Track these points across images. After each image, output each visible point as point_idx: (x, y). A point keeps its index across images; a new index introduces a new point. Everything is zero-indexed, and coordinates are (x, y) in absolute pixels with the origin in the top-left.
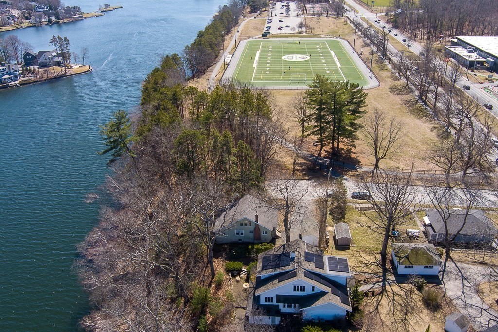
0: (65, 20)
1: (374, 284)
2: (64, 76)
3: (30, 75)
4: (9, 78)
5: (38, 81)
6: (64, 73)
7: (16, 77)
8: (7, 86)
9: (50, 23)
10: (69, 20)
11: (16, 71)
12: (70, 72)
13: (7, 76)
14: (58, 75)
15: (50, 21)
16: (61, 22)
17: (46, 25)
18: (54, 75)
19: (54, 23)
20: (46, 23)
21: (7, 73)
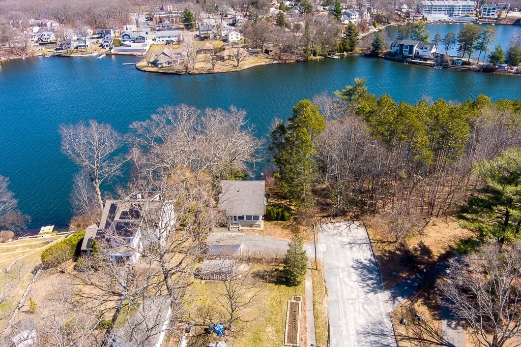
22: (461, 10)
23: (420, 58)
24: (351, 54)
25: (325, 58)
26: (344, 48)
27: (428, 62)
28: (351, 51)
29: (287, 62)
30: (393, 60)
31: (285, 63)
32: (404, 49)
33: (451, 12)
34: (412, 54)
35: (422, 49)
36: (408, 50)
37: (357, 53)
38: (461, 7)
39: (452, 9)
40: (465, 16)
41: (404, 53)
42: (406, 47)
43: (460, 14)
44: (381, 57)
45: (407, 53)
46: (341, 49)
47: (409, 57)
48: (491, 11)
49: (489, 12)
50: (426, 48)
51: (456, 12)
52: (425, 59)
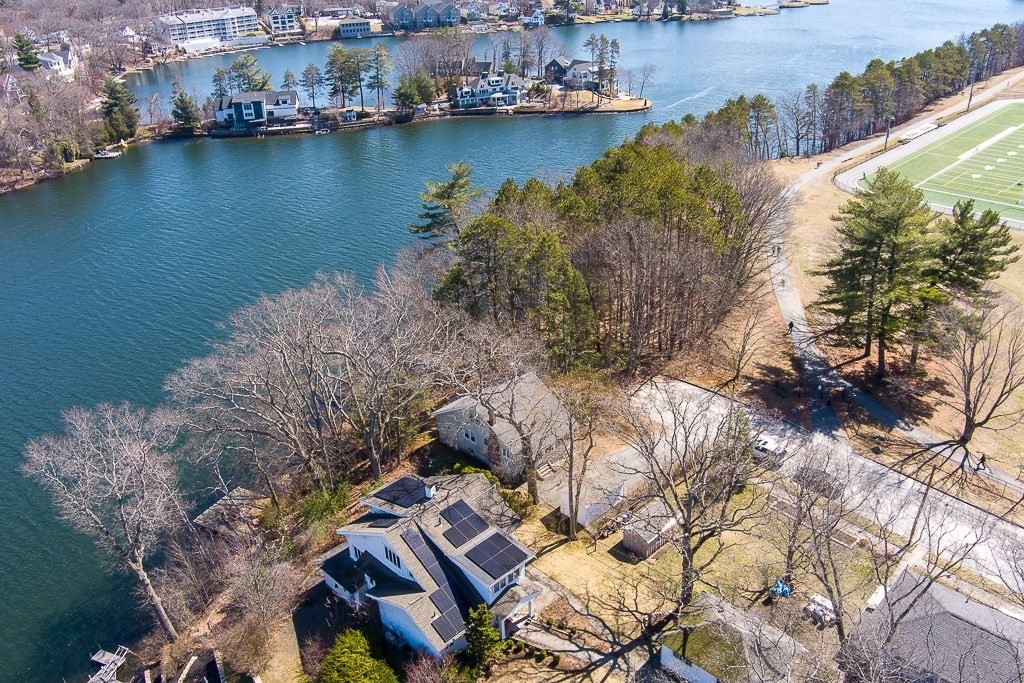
0: (695, 16)
1: (581, 649)
2: (591, 111)
3: (539, 99)
4: (503, 98)
5: (544, 112)
6: (594, 105)
7: (514, 98)
8: (492, 112)
9: (666, 18)
10: (701, 15)
11: (517, 88)
12: (606, 105)
13: (500, 95)
14: (582, 107)
15: (665, 15)
16: (686, 17)
17: (658, 20)
18: (575, 106)
19: (673, 19)
20: (659, 17)
21: (501, 89)
22: (237, 25)
23: (281, 121)
24: (134, 141)
25: (91, 160)
26: (117, 131)
27: (298, 126)
28: (132, 136)
29: (18, 187)
30: (230, 136)
31: (15, 191)
32: (245, 112)
33: (221, 31)
34: (262, 117)
35: (277, 104)
36: (252, 111)
37: (145, 138)
38: (236, 20)
39: (221, 26)
40: (248, 35)
41: (245, 118)
42: (248, 107)
43: (238, 33)
44: (202, 136)
45: (253, 117)
46: (111, 136)
47: (260, 124)
48: (287, 20)
49: (283, 23)
50: (285, 102)
51: (230, 31)
52: (291, 122)
